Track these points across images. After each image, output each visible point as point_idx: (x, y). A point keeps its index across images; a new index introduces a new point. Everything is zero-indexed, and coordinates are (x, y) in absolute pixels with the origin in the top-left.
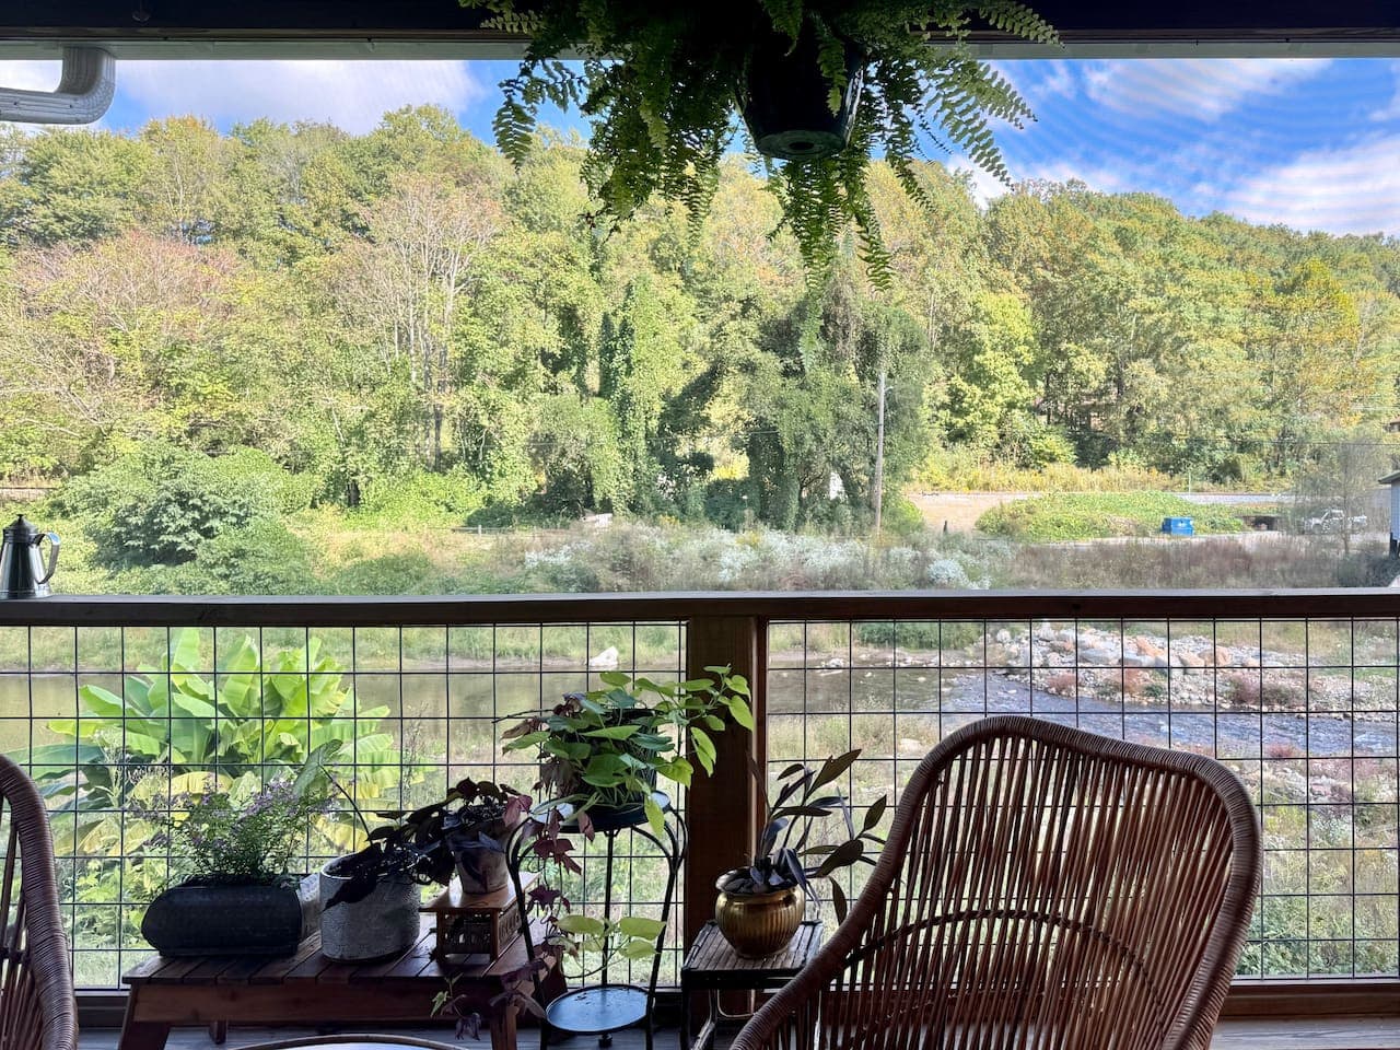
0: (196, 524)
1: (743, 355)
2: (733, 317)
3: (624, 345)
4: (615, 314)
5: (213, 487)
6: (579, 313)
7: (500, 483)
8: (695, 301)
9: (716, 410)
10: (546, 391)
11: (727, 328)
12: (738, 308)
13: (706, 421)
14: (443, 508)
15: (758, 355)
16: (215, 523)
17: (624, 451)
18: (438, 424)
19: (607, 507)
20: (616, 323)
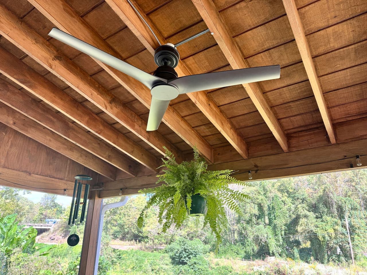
0: (188, 256)
1: (304, 213)
2: (300, 204)
3: (273, 212)
4: (270, 205)
5: (190, 248)
6: (262, 205)
7: (248, 248)
8: (291, 199)
9: (299, 229)
10: (256, 224)
11: (299, 206)
12: (301, 201)
13: (297, 231)
14: (236, 254)
15: (308, 213)
16: (191, 256)
17: (276, 239)
18: (234, 233)
19: (273, 255)
20: (271, 206)
